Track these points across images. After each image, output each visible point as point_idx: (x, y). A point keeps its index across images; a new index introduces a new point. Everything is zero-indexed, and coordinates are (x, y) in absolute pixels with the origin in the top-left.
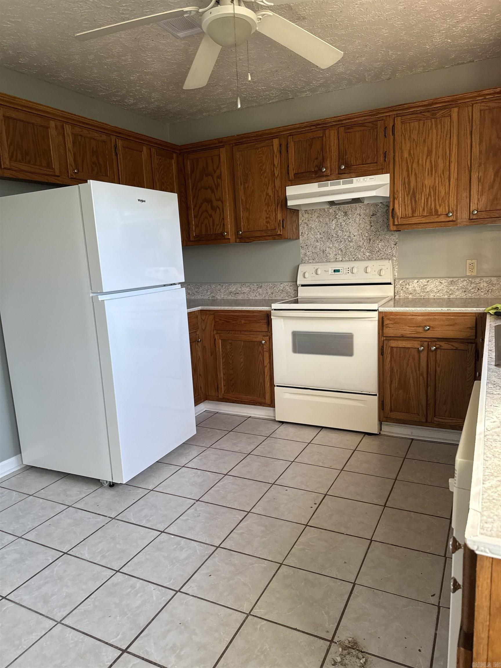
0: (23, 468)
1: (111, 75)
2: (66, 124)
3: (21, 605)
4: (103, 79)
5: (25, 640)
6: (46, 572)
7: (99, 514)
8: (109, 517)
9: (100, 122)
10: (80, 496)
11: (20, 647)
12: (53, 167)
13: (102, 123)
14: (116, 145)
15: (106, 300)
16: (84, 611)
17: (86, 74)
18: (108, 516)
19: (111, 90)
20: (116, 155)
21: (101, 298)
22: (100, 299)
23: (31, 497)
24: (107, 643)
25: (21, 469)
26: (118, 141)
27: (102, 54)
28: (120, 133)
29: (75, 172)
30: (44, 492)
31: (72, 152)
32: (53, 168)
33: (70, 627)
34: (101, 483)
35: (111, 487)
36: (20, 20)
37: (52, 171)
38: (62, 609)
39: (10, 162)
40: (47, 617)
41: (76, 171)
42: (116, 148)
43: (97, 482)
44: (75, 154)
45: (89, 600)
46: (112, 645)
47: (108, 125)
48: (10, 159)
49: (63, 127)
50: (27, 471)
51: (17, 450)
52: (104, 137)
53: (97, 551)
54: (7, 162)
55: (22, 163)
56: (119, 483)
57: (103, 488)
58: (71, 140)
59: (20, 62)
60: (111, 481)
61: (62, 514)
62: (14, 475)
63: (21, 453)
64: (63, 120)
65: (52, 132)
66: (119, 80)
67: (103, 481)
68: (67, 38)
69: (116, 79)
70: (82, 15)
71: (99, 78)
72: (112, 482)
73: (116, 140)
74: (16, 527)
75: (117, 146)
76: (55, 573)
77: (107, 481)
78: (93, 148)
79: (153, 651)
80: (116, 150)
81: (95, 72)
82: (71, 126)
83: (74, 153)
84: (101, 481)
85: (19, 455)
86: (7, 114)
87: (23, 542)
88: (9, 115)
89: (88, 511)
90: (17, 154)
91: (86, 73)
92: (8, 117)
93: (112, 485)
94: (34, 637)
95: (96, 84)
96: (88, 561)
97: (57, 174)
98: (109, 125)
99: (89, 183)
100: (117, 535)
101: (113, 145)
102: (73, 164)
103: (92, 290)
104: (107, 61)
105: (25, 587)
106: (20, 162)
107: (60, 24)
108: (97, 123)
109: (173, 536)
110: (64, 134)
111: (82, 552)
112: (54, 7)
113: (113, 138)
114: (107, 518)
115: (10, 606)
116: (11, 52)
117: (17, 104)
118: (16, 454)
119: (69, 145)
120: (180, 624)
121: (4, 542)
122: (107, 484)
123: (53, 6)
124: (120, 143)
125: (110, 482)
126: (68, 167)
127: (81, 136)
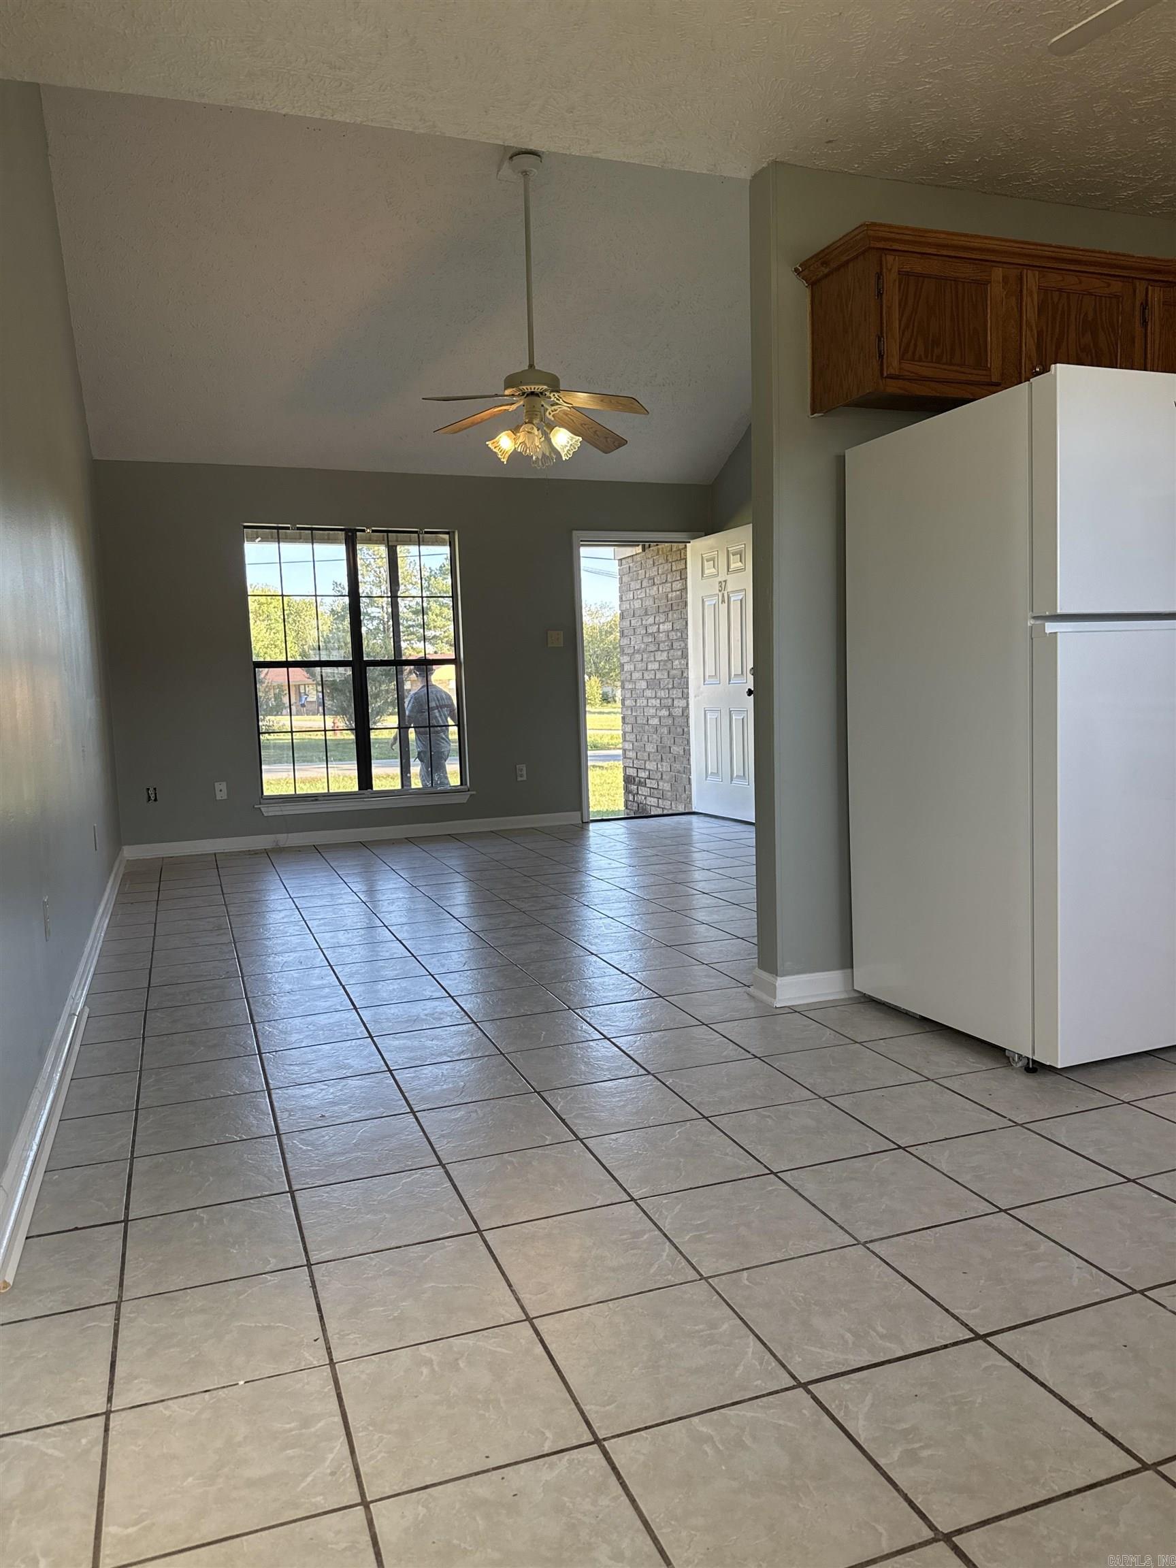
0: (854, 997)
1: (1150, 138)
2: (1027, 269)
3: (800, 1194)
4: (1129, 155)
5: (794, 1244)
6: (858, 1163)
7: (988, 1109)
8: (1010, 1120)
9: (1110, 253)
10: (956, 1070)
11: (783, 1250)
12: (989, 365)
13: (1114, 254)
14: (1147, 301)
15: (1060, 632)
16: (915, 1245)
17: (1088, 153)
18: (1009, 1117)
19: (1150, 179)
20: (1145, 323)
21: (1050, 627)
22: (1048, 631)
23: (857, 1045)
24: (947, 1310)
25: (850, 999)
26: (1153, 291)
27: (1127, 91)
28: (1158, 272)
29: (1036, 371)
30: (884, 1044)
31: (1034, 327)
32: (987, 366)
33: (881, 1258)
34: (1008, 1058)
35: (1027, 1072)
36: (949, 67)
37: (984, 372)
38: (873, 1227)
39: (900, 363)
40: (842, 1228)
41: (1038, 370)
42: (1144, 309)
43: (997, 1053)
44: (1040, 334)
45: (929, 1232)
46: (957, 1319)
47: (1129, 256)
48: (902, 358)
49: (1020, 279)
50: (859, 1005)
51: (847, 961)
52: (1117, 287)
53: (967, 1165)
54: (895, 363)
55: (924, 362)
56: (1048, 1064)
57: (1010, 1070)
58: (1036, 303)
59: (947, 163)
60: (1030, 1057)
61: (912, 1087)
62: (833, 1004)
63: (853, 968)
64: (1021, 261)
65: (996, 290)
66: (1170, 145)
67: (1012, 1054)
68: (1045, 76)
69: (1161, 145)
70: (1080, 8)
71: (1120, 156)
72: (1032, 1059)
73: (1147, 288)
74: (819, 1080)
75: (1149, 303)
76: (874, 1169)
77: (1020, 1056)
78: (1086, 314)
79: (1044, 1364)
80: (1144, 313)
81: (1112, 139)
82: (1039, 271)
83: (1038, 332)
84: (1007, 1051)
85: (850, 970)
86: (907, 268)
87: (826, 1106)
88: (909, 270)
89: (967, 1098)
90: (916, 345)
91: (1089, 149)
92: (908, 274)
93: (1034, 1068)
94: (811, 1247)
95: (1112, 171)
96: (943, 1173)
97: (994, 380)
98: (1133, 257)
99: (1053, 373)
100: (1020, 1153)
101: (1138, 303)
102: (1034, 354)
103: (1032, 611)
104: (1139, 105)
105: (813, 1170)
106: (920, 360)
107: (1031, 47)
108: (1103, 255)
109: (1156, 1196)
110: (1021, 291)
111: (935, 1156)
112: (1019, 11)
113: (1140, 286)
114: (1005, 1119)
115: (782, 1188)
116: (929, 145)
117: (929, 245)
118: (843, 967)
119: (1030, 313)
120: (1125, 1346)
121: (792, 1096)
122: (1020, 1064)
123: (1018, 9)
124: (1156, 296)
125: (1028, 1059)
126: (1020, 363)
127: (1060, 290)
